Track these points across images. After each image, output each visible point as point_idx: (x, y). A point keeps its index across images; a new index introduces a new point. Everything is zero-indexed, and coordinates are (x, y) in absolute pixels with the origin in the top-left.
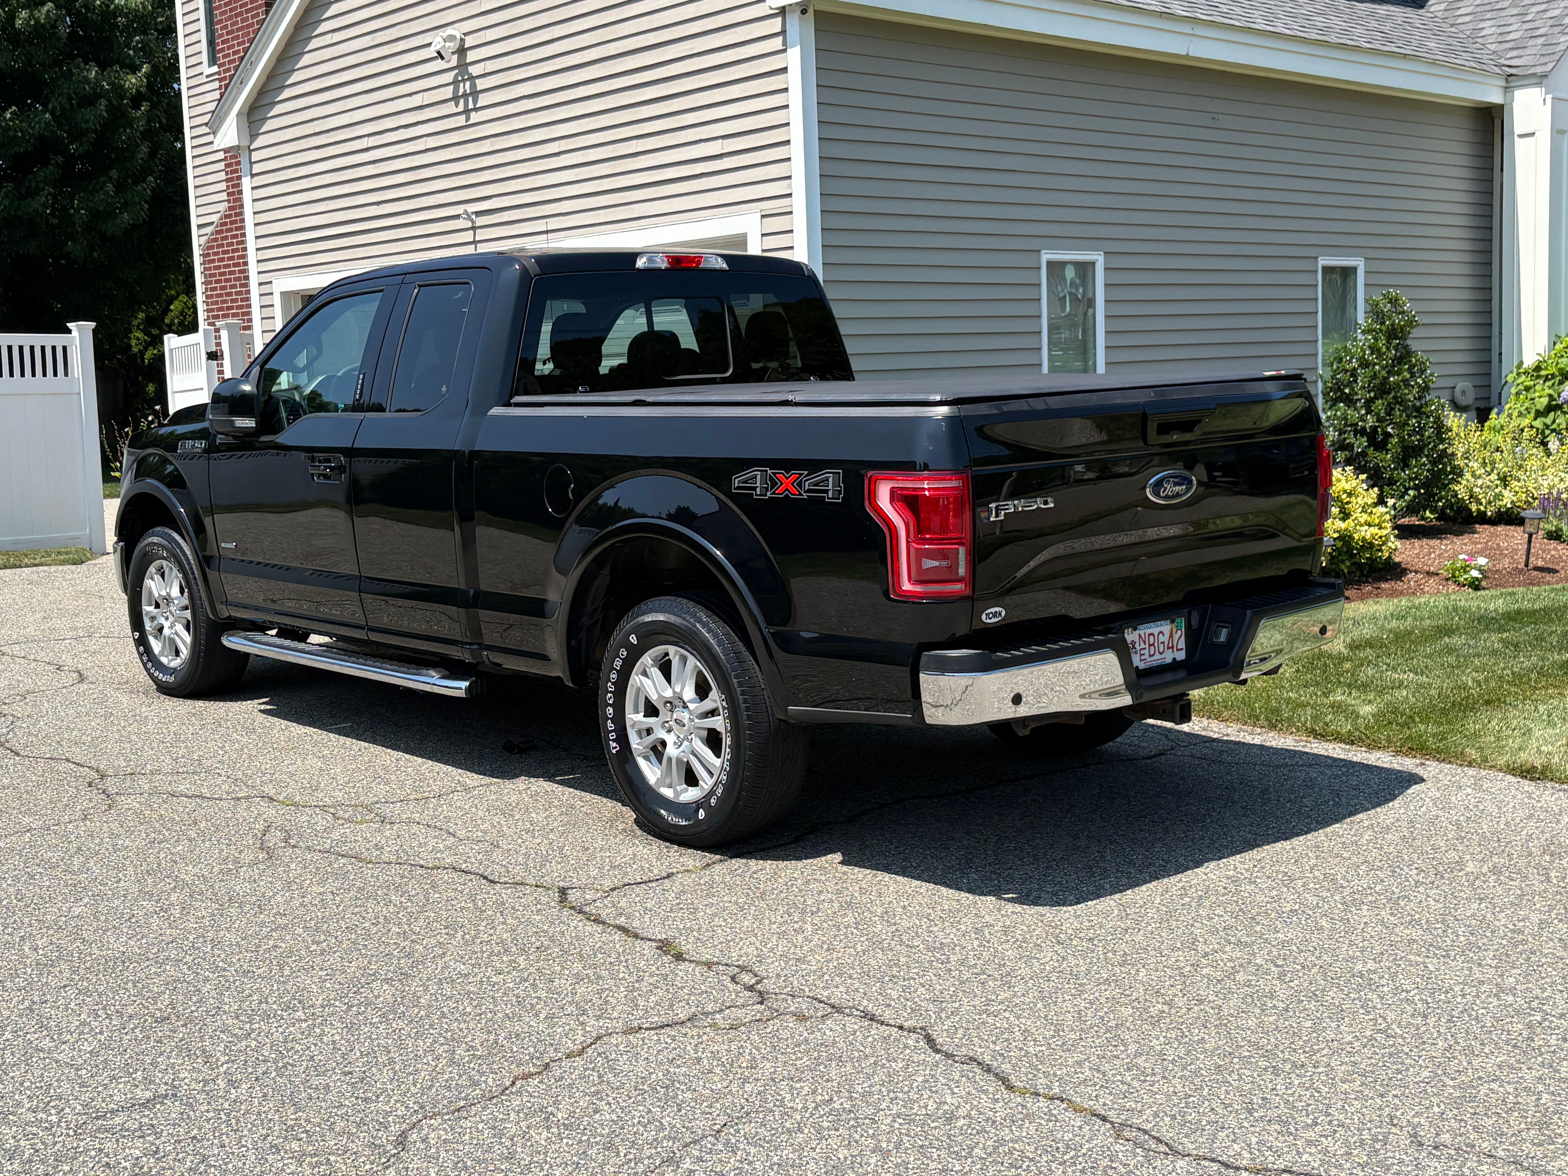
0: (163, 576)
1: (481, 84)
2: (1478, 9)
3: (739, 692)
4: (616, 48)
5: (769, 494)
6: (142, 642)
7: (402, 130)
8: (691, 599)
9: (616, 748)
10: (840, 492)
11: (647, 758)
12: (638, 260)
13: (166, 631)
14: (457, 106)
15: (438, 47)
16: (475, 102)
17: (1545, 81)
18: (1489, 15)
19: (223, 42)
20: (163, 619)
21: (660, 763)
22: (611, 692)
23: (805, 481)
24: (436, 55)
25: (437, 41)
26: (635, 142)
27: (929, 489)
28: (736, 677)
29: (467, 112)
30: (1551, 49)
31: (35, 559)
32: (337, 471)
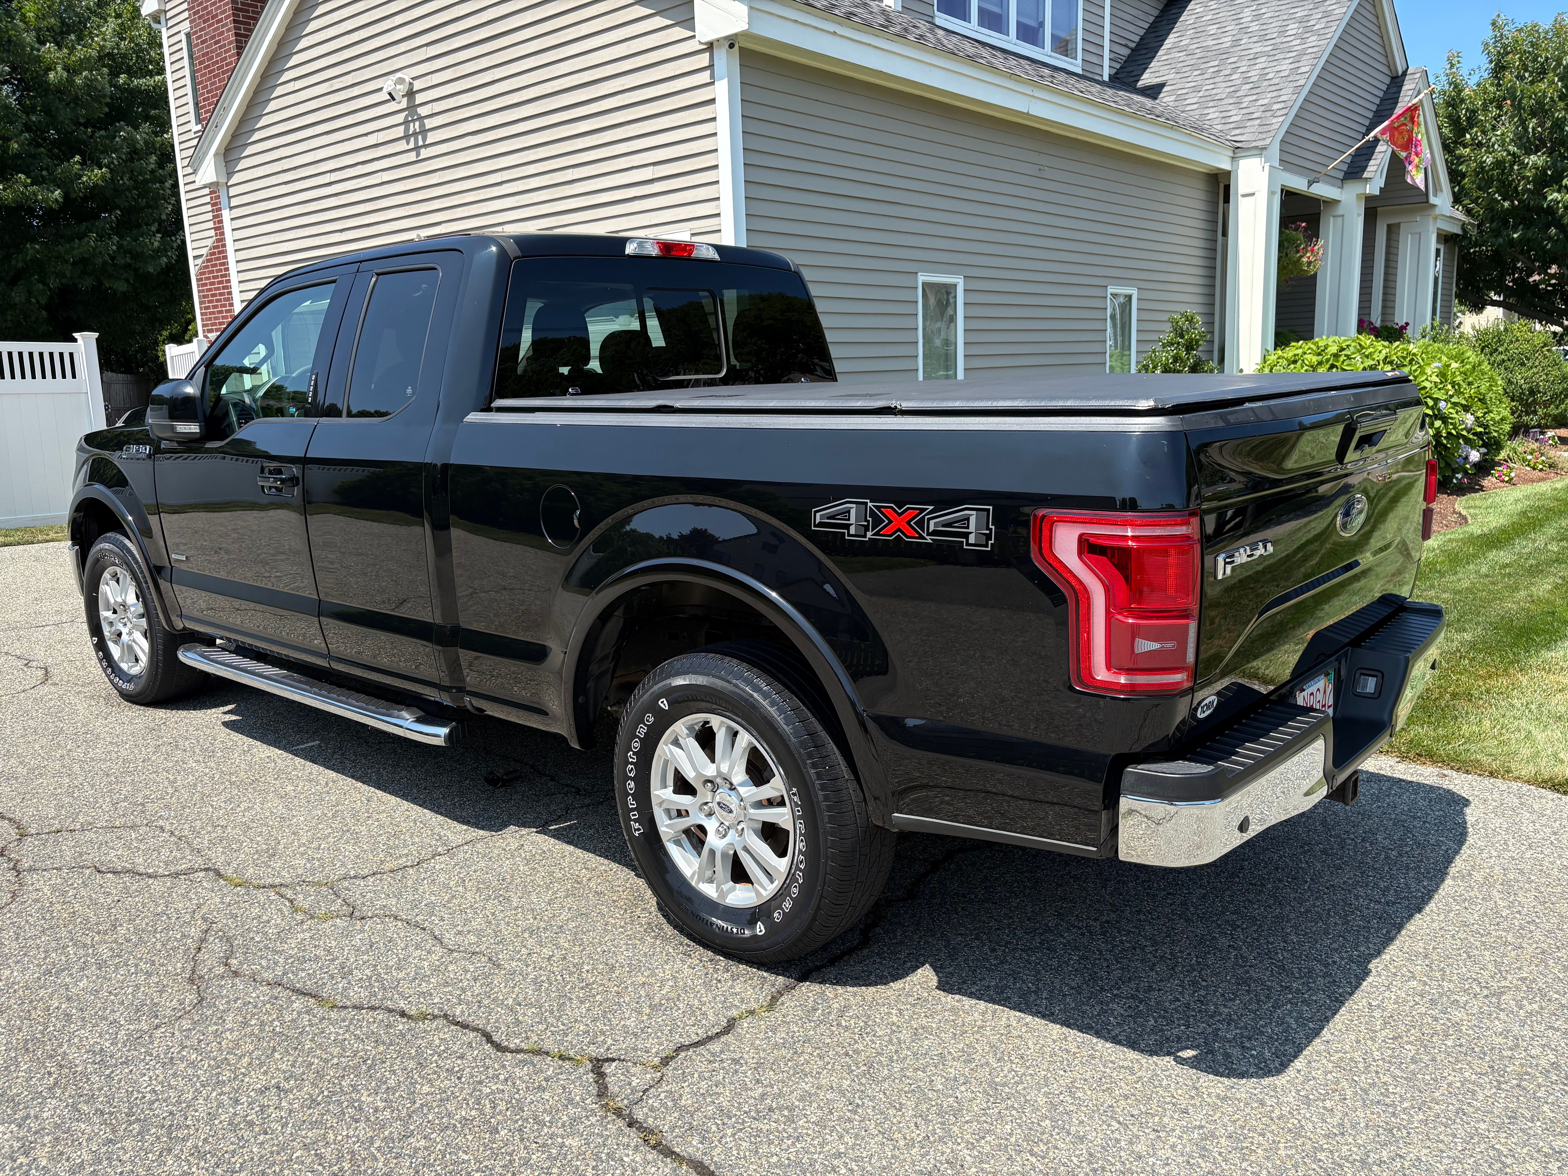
0: (118, 581)
1: (429, 123)
2: (1202, 100)
3: (818, 787)
4: (553, 87)
5: (869, 534)
6: (101, 646)
7: (360, 166)
8: (743, 659)
9: (639, 829)
10: (989, 537)
11: (678, 843)
12: (628, 245)
13: (125, 637)
14: (408, 143)
15: (390, 89)
16: (424, 140)
17: (1264, 152)
18: (1211, 104)
19: (204, 100)
20: (121, 625)
21: (699, 855)
22: (632, 763)
23: (929, 519)
24: (389, 97)
25: (388, 84)
26: (571, 170)
27: (1133, 538)
28: (814, 766)
29: (417, 148)
30: (1266, 128)
31: (48, 535)
32: (289, 484)
